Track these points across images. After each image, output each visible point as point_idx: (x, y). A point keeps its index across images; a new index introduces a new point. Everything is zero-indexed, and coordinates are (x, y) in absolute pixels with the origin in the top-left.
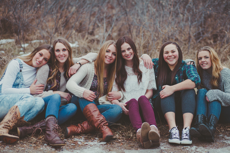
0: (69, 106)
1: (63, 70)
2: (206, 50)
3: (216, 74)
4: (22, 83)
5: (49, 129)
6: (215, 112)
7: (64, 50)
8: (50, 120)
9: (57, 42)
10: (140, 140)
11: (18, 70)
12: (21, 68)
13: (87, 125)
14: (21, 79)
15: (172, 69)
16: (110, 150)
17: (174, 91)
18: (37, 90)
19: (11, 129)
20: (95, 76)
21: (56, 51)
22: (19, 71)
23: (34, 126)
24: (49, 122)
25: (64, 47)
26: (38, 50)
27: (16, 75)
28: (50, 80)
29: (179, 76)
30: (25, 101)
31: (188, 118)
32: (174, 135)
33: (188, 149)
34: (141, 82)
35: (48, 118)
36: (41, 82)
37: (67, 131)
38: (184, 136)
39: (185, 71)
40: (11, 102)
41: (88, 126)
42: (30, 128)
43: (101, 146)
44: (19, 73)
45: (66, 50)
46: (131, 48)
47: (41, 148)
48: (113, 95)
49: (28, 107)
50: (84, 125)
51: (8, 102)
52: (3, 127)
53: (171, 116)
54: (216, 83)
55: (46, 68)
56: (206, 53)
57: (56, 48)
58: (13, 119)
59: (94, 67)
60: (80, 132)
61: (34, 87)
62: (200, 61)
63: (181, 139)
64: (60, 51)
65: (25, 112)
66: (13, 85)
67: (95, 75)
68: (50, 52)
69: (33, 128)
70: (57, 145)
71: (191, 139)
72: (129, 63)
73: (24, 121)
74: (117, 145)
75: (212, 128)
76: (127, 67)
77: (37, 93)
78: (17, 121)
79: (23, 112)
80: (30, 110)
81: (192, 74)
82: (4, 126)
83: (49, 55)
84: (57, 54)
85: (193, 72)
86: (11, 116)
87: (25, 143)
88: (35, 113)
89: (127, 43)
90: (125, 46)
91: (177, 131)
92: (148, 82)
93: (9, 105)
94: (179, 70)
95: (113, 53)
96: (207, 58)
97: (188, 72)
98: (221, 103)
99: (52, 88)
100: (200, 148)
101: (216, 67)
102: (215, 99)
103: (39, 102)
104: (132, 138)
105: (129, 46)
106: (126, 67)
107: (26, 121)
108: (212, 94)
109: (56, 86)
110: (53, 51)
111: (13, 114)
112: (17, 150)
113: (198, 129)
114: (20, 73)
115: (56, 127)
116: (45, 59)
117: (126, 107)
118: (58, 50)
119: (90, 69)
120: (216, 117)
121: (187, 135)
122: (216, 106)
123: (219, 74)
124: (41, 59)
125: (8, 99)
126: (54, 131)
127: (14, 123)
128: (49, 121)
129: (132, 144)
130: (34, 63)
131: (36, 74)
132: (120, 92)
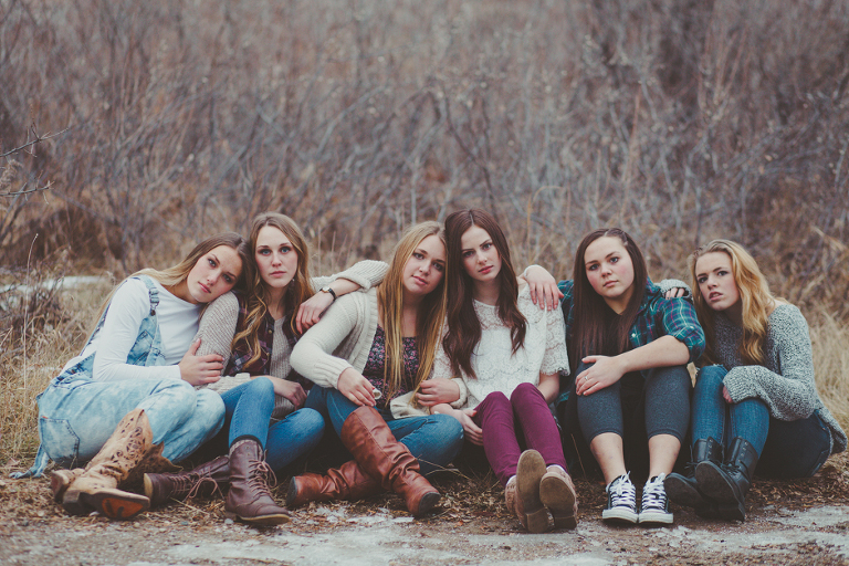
0: (298, 416)
1: (279, 313)
2: (717, 250)
3: (754, 323)
4: (155, 351)
5: (240, 473)
6: (751, 432)
7: (284, 249)
8: (243, 450)
9: (261, 226)
10: (516, 505)
11: (144, 311)
12: (154, 305)
13: (355, 474)
14: (153, 337)
15: (618, 310)
16: (423, 535)
17: (623, 372)
18: (202, 373)
19: (125, 477)
20: (380, 332)
21: (261, 252)
22: (149, 312)
23: (194, 473)
24: (239, 455)
25: (285, 240)
26: (204, 248)
27: (139, 323)
28: (241, 341)
29: (642, 329)
30: (166, 398)
31: (663, 449)
32: (620, 497)
33: (660, 535)
34: (520, 349)
35: (237, 444)
36: (215, 348)
37: (293, 487)
38: (649, 501)
39: (659, 316)
40: (123, 403)
41: (359, 474)
42: (181, 477)
43: (399, 527)
44: (146, 319)
45: (289, 249)
46: (494, 243)
47: (218, 530)
48: (435, 390)
49: (175, 414)
50: (347, 474)
51: (114, 401)
52: (101, 472)
53: (609, 446)
54: (754, 350)
55: (229, 304)
56: (720, 260)
57: (260, 243)
58: (132, 449)
59: (376, 305)
60: (334, 492)
61: (191, 362)
62: (704, 287)
63: (639, 508)
64: (271, 251)
65: (167, 429)
66: (130, 357)
67: (379, 329)
68: (240, 255)
69: (192, 477)
70: (264, 517)
71: (668, 508)
72: (486, 292)
73: (163, 460)
74: (444, 525)
75: (738, 476)
76: (481, 304)
77: (202, 379)
78: (141, 456)
79: (161, 431)
80: (179, 426)
81: (679, 322)
82: (103, 469)
83: (238, 262)
84: (262, 259)
85: (682, 318)
86: (124, 439)
87: (167, 519)
88: (195, 435)
89: (481, 226)
90: (475, 236)
91: (630, 487)
92: (542, 350)
93: (118, 412)
94: (643, 312)
95: (435, 263)
96: (724, 273)
97: (669, 319)
98: (768, 406)
99: (247, 365)
100: (697, 532)
101: (754, 298)
102: (751, 393)
103: (210, 404)
104: (493, 509)
105: (486, 237)
106: (477, 304)
107: (169, 460)
108: (741, 381)
109: (260, 360)
110: (249, 252)
111: (130, 433)
112: (146, 533)
113: (694, 480)
114: (152, 318)
115: (262, 467)
116: (225, 276)
117: (474, 418)
118: (266, 250)
119: (363, 308)
120: (751, 448)
121: (657, 498)
122: (752, 414)
123: (765, 325)
124: (214, 274)
125: (114, 392)
126: (257, 481)
127: (132, 461)
128: (241, 453)
129: (491, 525)
130: (194, 289)
131: (198, 323)
132: (458, 380)
